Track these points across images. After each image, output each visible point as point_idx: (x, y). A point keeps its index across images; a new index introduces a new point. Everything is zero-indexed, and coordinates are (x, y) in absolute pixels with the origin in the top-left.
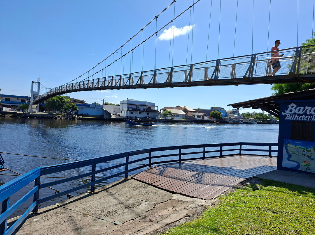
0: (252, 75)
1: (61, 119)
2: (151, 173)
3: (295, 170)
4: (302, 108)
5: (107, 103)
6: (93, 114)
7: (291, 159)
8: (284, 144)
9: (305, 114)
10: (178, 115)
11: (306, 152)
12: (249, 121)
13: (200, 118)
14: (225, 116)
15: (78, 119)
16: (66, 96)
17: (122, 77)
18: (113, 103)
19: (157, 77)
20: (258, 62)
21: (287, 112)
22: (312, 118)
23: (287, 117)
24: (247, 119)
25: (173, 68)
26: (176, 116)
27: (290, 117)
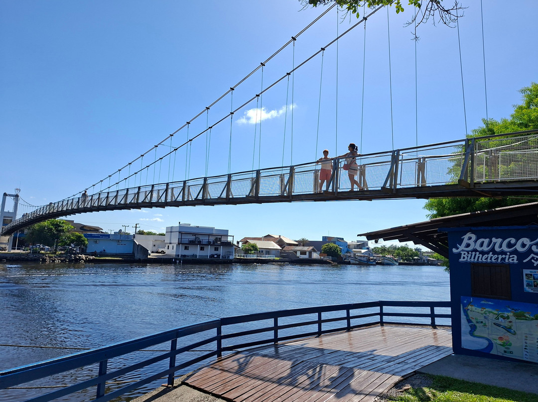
0: (396, 184)
1: (54, 261)
2: (221, 370)
3: (484, 354)
4: (486, 241)
5: (143, 231)
6: (114, 251)
7: (476, 333)
8: (461, 305)
9: (493, 250)
10: (268, 251)
11: (501, 319)
12: (386, 261)
13: (306, 256)
14: (346, 253)
15: (86, 261)
16: (66, 220)
17: (170, 186)
18: (153, 231)
19: (233, 186)
20: (403, 162)
21: (462, 247)
22: (506, 257)
23: (462, 257)
24: (383, 257)
25: (261, 171)
26: (264, 252)
27: (468, 256)
